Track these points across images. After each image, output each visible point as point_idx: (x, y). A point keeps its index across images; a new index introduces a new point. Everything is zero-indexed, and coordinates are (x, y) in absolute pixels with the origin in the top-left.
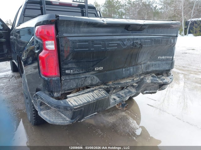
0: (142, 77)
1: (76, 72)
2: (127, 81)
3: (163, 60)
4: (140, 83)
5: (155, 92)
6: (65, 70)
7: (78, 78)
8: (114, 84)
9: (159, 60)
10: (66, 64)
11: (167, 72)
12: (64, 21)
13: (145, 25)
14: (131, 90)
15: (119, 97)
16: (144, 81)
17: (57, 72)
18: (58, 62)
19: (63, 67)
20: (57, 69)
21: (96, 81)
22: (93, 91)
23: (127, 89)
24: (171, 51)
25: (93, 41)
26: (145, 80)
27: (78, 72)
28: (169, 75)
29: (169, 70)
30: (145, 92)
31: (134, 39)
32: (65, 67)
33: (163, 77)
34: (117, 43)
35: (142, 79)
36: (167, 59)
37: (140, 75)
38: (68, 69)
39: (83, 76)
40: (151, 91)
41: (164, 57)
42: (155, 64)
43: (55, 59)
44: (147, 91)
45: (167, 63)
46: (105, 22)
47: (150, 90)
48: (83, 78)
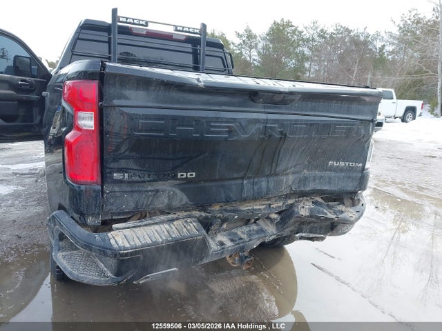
0: (290, 202)
1: (137, 178)
2: (255, 207)
3: (341, 170)
4: (286, 214)
5: (323, 239)
6: (111, 173)
7: (139, 191)
8: (225, 210)
9: (331, 169)
10: (115, 160)
11: (350, 197)
12: (115, 76)
13: (291, 93)
14: (265, 228)
15: (232, 240)
16: (293, 211)
17: (95, 174)
18: (98, 155)
19: (108, 165)
20: (97, 167)
21: (181, 200)
22: (172, 221)
23: (258, 225)
24: (359, 150)
25: (174, 118)
26: (296, 210)
27: (139, 179)
28: (356, 203)
29: (355, 193)
30: (298, 235)
31: (266, 121)
32: (112, 165)
33: (341, 207)
34: (228, 127)
35: (292, 206)
36: (351, 169)
37: (287, 197)
38: (119, 170)
39: (150, 188)
40: (311, 235)
41: (342, 164)
42: (321, 177)
43: (92, 147)
44: (304, 235)
45: (349, 177)
46: (201, 84)
47: (311, 232)
48: (152, 191)
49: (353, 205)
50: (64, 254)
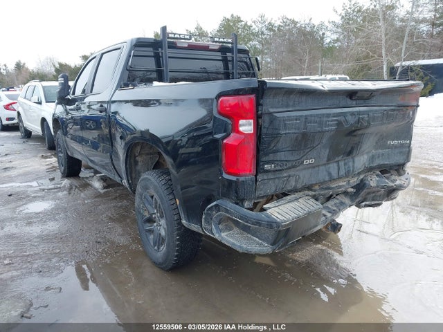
0: (362, 177)
1: (278, 168)
2: (340, 184)
3: (395, 147)
4: (360, 187)
5: (379, 205)
6: (263, 165)
7: (278, 178)
8: (322, 188)
9: (389, 147)
10: (267, 155)
11: (399, 168)
12: (271, 88)
13: (377, 90)
14: (343, 201)
15: (330, 212)
16: (365, 184)
17: (252, 167)
18: (255, 153)
19: (262, 160)
20: (254, 162)
21: (303, 182)
22: (297, 199)
23: (337, 199)
24: (407, 132)
25: (306, 117)
26: (367, 182)
27: (280, 168)
28: (402, 172)
29: (403, 165)
30: (363, 204)
31: (359, 113)
32: (264, 159)
33: (393, 177)
34: (337, 120)
35: (362, 180)
36: (402, 146)
37: (359, 174)
38: (269, 162)
39: (285, 175)
40: (373, 203)
41: (396, 142)
42: (383, 154)
43: (252, 145)
44: (367, 203)
45: (401, 152)
46: (326, 89)
47: (373, 200)
48: (286, 177)
49: (400, 175)
50: (226, 234)
